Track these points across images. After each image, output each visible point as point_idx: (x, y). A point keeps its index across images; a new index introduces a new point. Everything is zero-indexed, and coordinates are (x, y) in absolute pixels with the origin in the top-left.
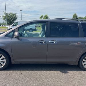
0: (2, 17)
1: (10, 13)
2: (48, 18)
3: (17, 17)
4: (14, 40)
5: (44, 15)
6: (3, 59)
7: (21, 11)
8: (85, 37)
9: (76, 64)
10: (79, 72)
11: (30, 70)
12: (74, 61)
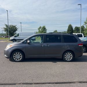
0: (3, 29)
1: (11, 25)
2: (45, 29)
3: (17, 29)
4: (27, 45)
5: (42, 27)
6: (21, 55)
7: (21, 23)
8: (65, 42)
9: (61, 58)
10: (63, 62)
11: (35, 62)
12: (60, 56)
